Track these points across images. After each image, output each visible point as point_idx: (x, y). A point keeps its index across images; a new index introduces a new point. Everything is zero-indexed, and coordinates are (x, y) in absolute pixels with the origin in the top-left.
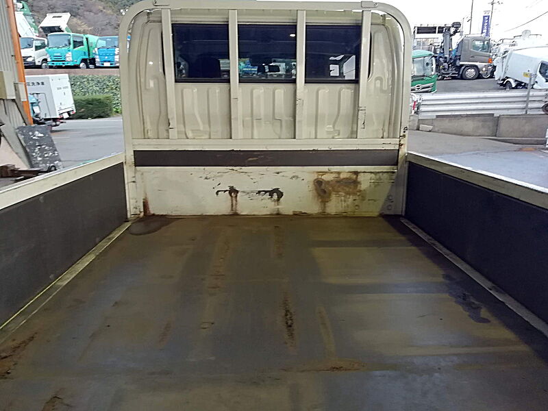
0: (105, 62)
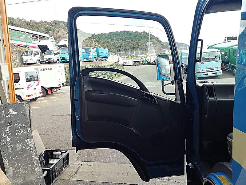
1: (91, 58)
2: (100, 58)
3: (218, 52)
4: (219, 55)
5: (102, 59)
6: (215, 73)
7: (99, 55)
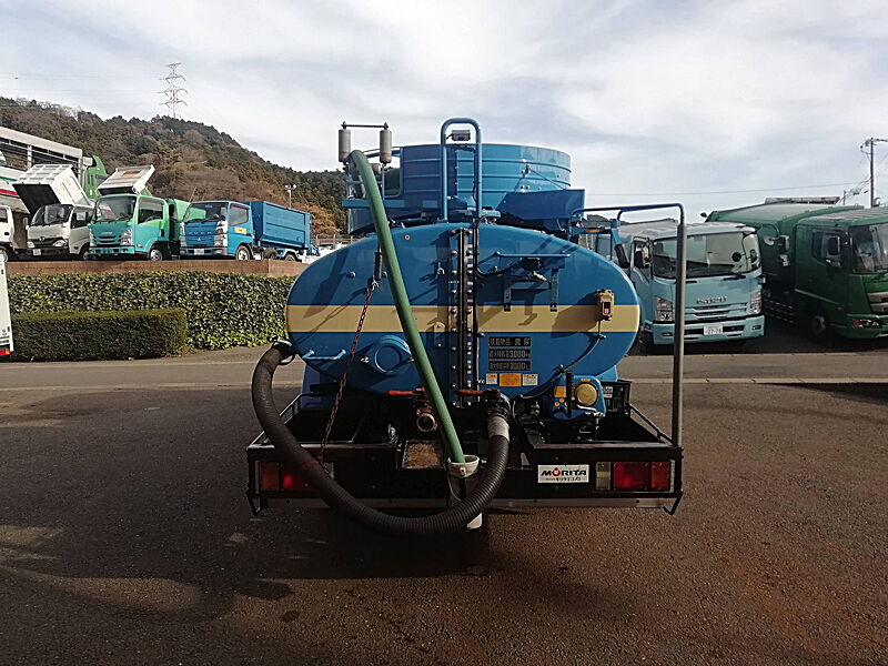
0: (197, 247)
1: (225, 243)
2: (272, 250)
3: (745, 236)
4: (752, 251)
5: (279, 252)
6: (737, 328)
7: (267, 237)
